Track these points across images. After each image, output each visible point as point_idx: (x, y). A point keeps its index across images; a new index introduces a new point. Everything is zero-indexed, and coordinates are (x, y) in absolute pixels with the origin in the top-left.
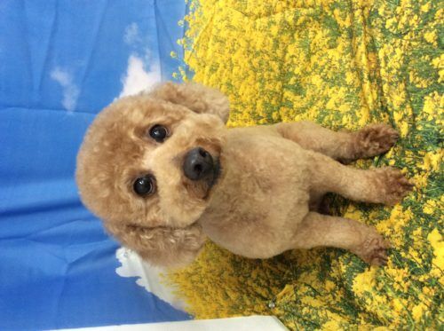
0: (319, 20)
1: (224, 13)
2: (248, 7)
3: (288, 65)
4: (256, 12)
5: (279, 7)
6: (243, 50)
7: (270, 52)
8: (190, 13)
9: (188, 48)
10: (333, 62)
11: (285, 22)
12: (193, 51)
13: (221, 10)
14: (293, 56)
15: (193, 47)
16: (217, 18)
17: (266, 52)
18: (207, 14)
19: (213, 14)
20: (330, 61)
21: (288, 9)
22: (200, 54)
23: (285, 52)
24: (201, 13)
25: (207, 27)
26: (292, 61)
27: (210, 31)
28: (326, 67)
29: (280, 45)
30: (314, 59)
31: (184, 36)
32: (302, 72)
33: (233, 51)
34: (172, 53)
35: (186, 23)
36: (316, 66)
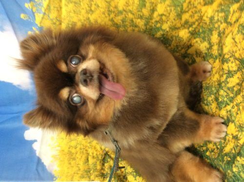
3: (157, 22)
6: (102, 10)
7: (135, 11)
9: (39, 11)
10: (205, 18)
12: (44, 14)
14: (162, 15)
15: (43, 10)
17: (131, 12)
20: (201, 18)
22: (53, 15)
23: (153, 10)
26: (161, 19)
28: (197, 23)
29: (148, 5)
30: (185, 17)
32: (170, 28)
33: (91, 11)
34: (22, 16)
36: (186, 22)
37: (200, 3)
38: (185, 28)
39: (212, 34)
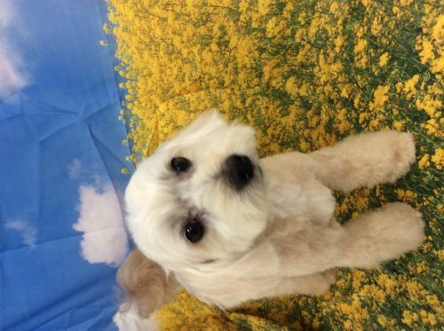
0: (267, 96)
1: (167, 117)
2: (192, 105)
4: (201, 107)
5: (224, 96)
8: (132, 130)
10: (287, 128)
11: (234, 108)
13: (164, 115)
16: (162, 123)
18: (150, 124)
19: (157, 123)
20: (284, 128)
21: (234, 94)
24: (143, 126)
25: (153, 136)
27: (158, 138)
28: (282, 134)
30: (270, 131)
31: (132, 152)
35: (131, 141)
36: (273, 136)
37: (277, 116)
38: (274, 143)
39: (300, 143)
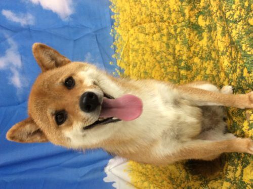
0: (189, 27)
1: (134, 36)
2: (147, 30)
3: (179, 56)
4: (152, 31)
5: (164, 26)
6: (149, 53)
8: (116, 41)
9: (119, 58)
11: (170, 33)
14: (180, 51)
17: (163, 51)
18: (125, 39)
19: (129, 38)
22: (125, 60)
23: (174, 49)
24: (122, 39)
25: (126, 45)
27: (129, 47)
28: (200, 52)
29: (171, 46)
31: (115, 53)
32: (187, 57)
33: (144, 54)
34: (111, 63)
35: (115, 46)
